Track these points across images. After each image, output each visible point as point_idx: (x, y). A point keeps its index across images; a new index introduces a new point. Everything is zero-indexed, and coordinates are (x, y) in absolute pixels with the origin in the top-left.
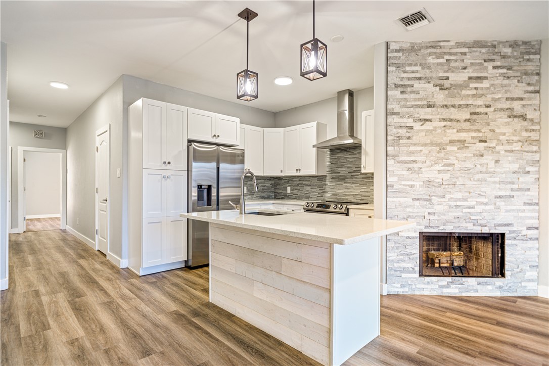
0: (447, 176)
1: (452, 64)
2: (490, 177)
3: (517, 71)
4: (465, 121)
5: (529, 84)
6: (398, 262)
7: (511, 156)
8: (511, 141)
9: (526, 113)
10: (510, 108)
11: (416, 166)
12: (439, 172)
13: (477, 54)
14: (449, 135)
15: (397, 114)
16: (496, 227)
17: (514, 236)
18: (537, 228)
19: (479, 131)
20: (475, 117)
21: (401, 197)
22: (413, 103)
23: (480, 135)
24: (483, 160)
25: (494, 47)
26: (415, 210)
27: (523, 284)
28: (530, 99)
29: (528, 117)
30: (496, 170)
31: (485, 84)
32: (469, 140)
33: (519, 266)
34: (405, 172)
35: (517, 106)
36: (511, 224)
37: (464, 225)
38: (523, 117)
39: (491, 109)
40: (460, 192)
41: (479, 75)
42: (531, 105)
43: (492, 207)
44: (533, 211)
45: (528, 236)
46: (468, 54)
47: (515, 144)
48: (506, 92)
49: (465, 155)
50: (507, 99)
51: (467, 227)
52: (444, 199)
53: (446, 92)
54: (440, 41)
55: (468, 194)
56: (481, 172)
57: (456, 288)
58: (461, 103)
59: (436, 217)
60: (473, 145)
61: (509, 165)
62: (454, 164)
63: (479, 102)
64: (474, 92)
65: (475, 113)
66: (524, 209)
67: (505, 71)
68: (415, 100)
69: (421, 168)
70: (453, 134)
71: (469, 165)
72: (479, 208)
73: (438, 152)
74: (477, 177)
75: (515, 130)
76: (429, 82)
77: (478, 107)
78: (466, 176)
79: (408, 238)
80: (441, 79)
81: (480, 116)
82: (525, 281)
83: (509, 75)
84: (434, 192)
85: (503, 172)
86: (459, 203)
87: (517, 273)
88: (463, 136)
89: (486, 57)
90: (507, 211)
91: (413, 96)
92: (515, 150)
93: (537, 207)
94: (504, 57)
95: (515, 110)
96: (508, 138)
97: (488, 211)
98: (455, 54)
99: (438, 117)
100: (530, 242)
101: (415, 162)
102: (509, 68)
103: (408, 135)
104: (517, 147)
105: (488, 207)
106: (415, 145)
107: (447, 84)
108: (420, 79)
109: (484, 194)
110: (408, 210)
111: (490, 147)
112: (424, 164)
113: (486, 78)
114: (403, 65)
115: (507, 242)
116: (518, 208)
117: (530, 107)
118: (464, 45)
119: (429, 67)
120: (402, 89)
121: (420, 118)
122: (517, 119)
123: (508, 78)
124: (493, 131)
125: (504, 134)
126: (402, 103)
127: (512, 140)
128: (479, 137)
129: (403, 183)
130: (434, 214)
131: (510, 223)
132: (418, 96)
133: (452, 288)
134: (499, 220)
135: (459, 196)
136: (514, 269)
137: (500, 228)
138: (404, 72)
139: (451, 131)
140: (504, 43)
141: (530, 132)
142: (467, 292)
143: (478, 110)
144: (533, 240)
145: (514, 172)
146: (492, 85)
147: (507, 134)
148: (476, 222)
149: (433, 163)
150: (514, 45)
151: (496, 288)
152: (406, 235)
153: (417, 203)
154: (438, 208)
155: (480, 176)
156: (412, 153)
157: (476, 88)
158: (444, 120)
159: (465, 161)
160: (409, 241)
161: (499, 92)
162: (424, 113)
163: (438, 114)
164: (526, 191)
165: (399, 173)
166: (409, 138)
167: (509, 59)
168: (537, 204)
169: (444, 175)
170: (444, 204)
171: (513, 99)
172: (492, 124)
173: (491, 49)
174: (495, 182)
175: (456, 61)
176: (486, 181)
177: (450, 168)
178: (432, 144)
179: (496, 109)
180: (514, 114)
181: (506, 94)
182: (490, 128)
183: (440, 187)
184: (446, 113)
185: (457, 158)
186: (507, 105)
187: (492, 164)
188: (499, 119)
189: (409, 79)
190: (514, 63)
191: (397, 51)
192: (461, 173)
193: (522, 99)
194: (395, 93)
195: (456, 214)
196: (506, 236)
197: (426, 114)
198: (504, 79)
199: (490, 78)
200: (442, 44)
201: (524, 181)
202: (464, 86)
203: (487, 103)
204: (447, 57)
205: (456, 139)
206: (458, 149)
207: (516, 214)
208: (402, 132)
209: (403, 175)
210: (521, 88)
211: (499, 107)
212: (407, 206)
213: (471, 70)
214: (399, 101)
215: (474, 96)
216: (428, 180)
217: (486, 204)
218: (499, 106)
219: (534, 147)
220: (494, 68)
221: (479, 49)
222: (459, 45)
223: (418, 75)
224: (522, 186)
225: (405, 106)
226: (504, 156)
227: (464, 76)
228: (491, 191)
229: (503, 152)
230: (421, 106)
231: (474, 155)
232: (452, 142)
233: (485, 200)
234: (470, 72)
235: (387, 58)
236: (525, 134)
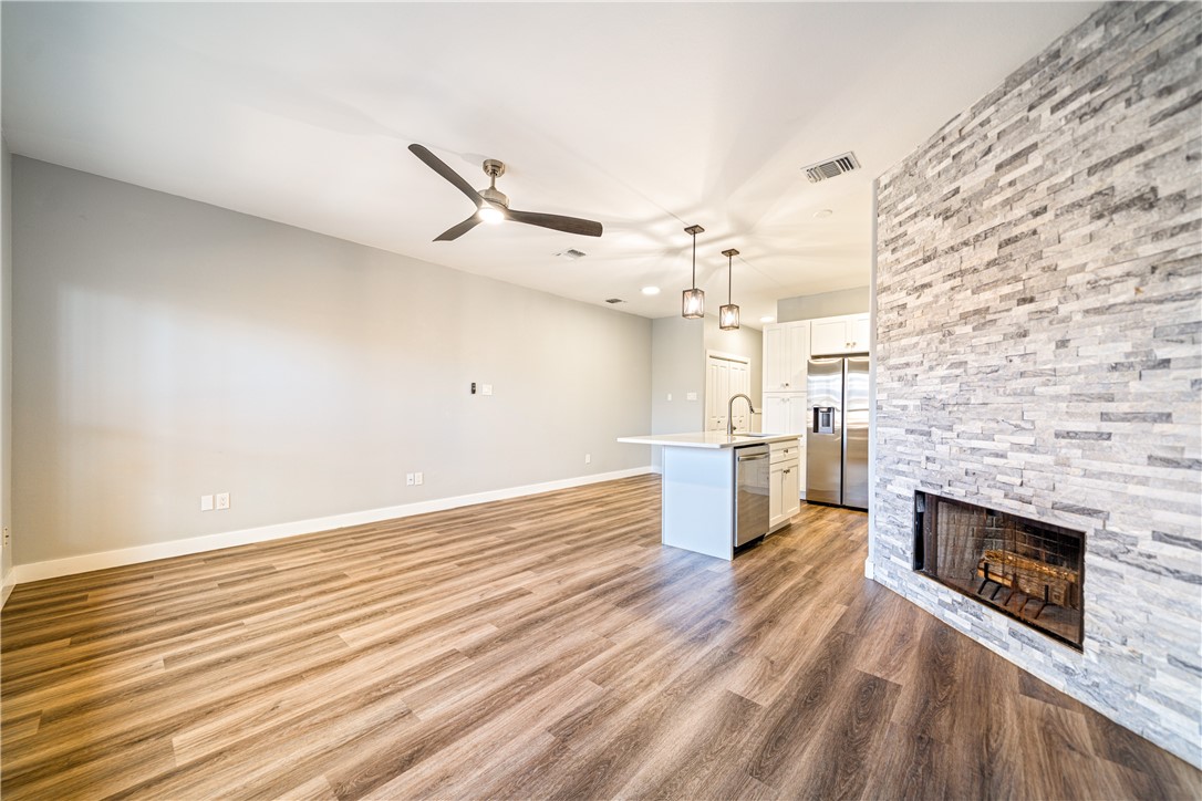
0: (954, 387)
1: (965, 158)
2: (1045, 384)
3: (1122, 76)
4: (989, 265)
5: (1166, 91)
6: (886, 533)
7: (1103, 324)
8: (1103, 282)
9: (1153, 184)
10: (1100, 193)
11: (910, 371)
12: (944, 379)
13: (1012, 103)
14: (959, 303)
15: (888, 288)
16: (1056, 512)
17: (1112, 548)
19: (1016, 279)
20: (1008, 250)
21: (891, 426)
22: (906, 263)
24: (1027, 345)
25: (1057, 55)
26: (908, 450)
27: (1141, 699)
28: (1169, 135)
29: (1163, 192)
30: (1057, 367)
31: (1035, 160)
32: (996, 305)
33: (1129, 641)
34: (896, 385)
35: (1125, 178)
36: (1100, 512)
37: (986, 491)
38: (1147, 201)
39: (1049, 215)
40: (981, 420)
41: (1017, 150)
42: (1176, 150)
43: (1049, 459)
45: (1160, 561)
46: (992, 118)
47: (1118, 286)
48: (1087, 153)
49: (985, 340)
50: (1091, 171)
51: (990, 498)
52: (950, 433)
53: (955, 220)
54: (944, 128)
55: (993, 425)
56: (1022, 374)
58: (981, 229)
59: (936, 467)
60: (1005, 314)
61: (1099, 347)
62: (966, 362)
63: (1019, 211)
65: (1009, 242)
66: (1149, 474)
67: (1085, 98)
68: (909, 256)
69: (916, 375)
70: (967, 301)
71: (995, 359)
73: (941, 342)
75: (1116, 249)
76: (929, 215)
77: (1015, 225)
78: (991, 384)
79: (899, 496)
80: (946, 198)
81: (1018, 244)
82: (1148, 694)
83: (1096, 104)
84: (934, 419)
85: (1077, 370)
86: (976, 444)
87: (1120, 656)
88: (984, 299)
89: (1034, 96)
90: (1086, 474)
91: (906, 250)
92: (1114, 305)
95: (1119, 189)
96: (1092, 277)
97: (1040, 468)
98: (971, 133)
99: (941, 274)
100: (1173, 581)
101: (907, 364)
102: (1098, 83)
103: (901, 319)
104: (1122, 293)
105: (1037, 459)
106: (909, 335)
107: (955, 203)
108: (915, 215)
109: (1028, 426)
110: (899, 448)
111: (1041, 312)
112: (921, 368)
113: (1034, 146)
114: (895, 205)
115: (1088, 558)
116: (1126, 468)
117: (1169, 159)
118: (985, 104)
119: (928, 188)
120: (893, 246)
121: (916, 285)
122: (1124, 213)
123: (1096, 111)
124: (1052, 268)
125: (1082, 268)
126: (894, 268)
127: (1107, 279)
128: (1019, 291)
129: (895, 402)
130: (934, 461)
131: (1100, 508)
132: (913, 248)
133: (961, 616)
134: (1064, 495)
135: (976, 427)
136: (1112, 643)
137: (1066, 514)
138: (896, 216)
139: (962, 295)
140: (1080, 31)
141: (1172, 235)
142: (987, 638)
143: (1016, 231)
144: (1183, 579)
145: (1114, 368)
146: (1048, 156)
147: (1090, 267)
148: (1008, 488)
149: (935, 363)
150: (1111, 10)
151: (1054, 665)
152: (897, 492)
153: (911, 438)
154: (942, 450)
155: (1019, 384)
156: (904, 350)
157: (1011, 184)
158: (952, 276)
159: (986, 353)
160: (900, 503)
161: (1067, 163)
162: (921, 274)
163: (940, 270)
164: (1155, 421)
165: (891, 385)
166: (901, 325)
167: (1098, 60)
169: (951, 385)
170: (952, 443)
171: (1109, 163)
172: (1048, 252)
173: (1047, 69)
174: (1057, 398)
175: (972, 146)
176: (1033, 394)
177: (957, 371)
178: (931, 328)
179: (1058, 212)
180: (1117, 200)
181: (1087, 160)
182: (1044, 263)
183: (944, 409)
184: (951, 263)
185: (972, 349)
188: (1068, 234)
189: (901, 224)
190: (1110, 60)
191: (887, 187)
192: (981, 380)
193: (1140, 148)
194: (886, 256)
195: (970, 466)
196: (1090, 542)
197: (925, 274)
198: (1081, 123)
199: (1043, 141)
200: (947, 130)
201: (1148, 390)
202: (990, 188)
203: (1036, 206)
204: (954, 151)
205: (971, 309)
206: (974, 329)
207: (1116, 486)
209: (894, 389)
210: (1135, 119)
211: (1067, 202)
212: (899, 443)
213: (999, 150)
214: (890, 267)
215: (1006, 202)
216: (925, 395)
217: (1032, 449)
218: (1067, 198)
219: (1182, 280)
220: (1054, 109)
221: (1016, 92)
222: (976, 110)
223: (913, 211)
224: (1141, 407)
225: (897, 273)
226: (1081, 326)
227: (987, 169)
228: (1047, 419)
229: (1078, 317)
230: (915, 265)
231: (1006, 337)
232: (964, 317)
233: (1028, 440)
234: (1000, 155)
235: (877, 204)
236: (1150, 249)
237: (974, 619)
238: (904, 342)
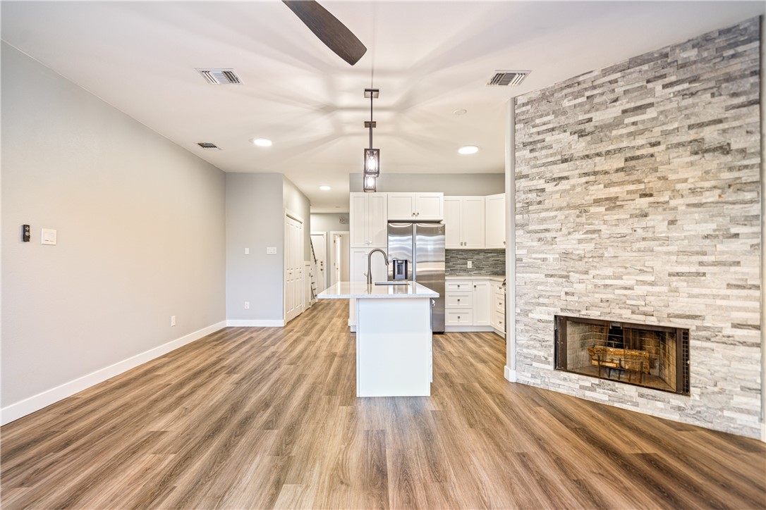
0: (591, 246)
1: (597, 100)
2: (660, 245)
3: (709, 80)
4: (617, 171)
5: (734, 95)
6: (528, 347)
7: (699, 213)
8: (699, 190)
9: (728, 141)
10: (696, 140)
11: (548, 235)
12: (580, 241)
13: (635, 75)
14: (593, 192)
15: (526, 176)
16: (671, 319)
17: (707, 335)
18: (758, 328)
19: (640, 182)
20: (632, 163)
21: (531, 273)
22: (544, 161)
23: (642, 186)
24: (647, 222)
25: (666, 55)
26: (548, 289)
27: (726, 413)
28: (736, 118)
29: (734, 147)
30: (670, 235)
31: (651, 113)
32: (623, 195)
33: (718, 384)
34: (535, 244)
35: (711, 135)
36: (700, 316)
37: (617, 311)
38: (725, 149)
39: (662, 147)
40: (611, 267)
41: (639, 104)
42: (741, 126)
43: (665, 289)
44: (755, 299)
45: (737, 339)
46: (619, 80)
47: (708, 193)
48: (687, 117)
49: (616, 217)
50: (690, 127)
51: (621, 315)
52: (586, 276)
53: (588, 138)
54: (579, 76)
55: (623, 270)
56: (644, 239)
57: (604, 393)
58: (611, 148)
59: (575, 298)
60: (631, 202)
61: (695, 226)
62: (600, 230)
63: (640, 141)
64: (632, 129)
65: (633, 158)
66: (729, 294)
67: (686, 86)
68: (547, 156)
69: (555, 238)
70: (599, 191)
71: (623, 229)
72: (640, 290)
73: (578, 216)
74: (637, 246)
75: (707, 172)
76: (565, 131)
77: (638, 149)
78: (620, 244)
79: (540, 321)
80: (581, 123)
81: (640, 161)
82: (730, 409)
83: (693, 90)
84: (572, 267)
85: (683, 237)
86: (608, 282)
87: (714, 393)
88: (614, 191)
89: (651, 75)
90: (690, 296)
91: (544, 152)
92: (706, 203)
93: (757, 293)
94: (683, 66)
95: (707, 140)
96: (692, 186)
97: (658, 295)
98: (601, 86)
99: (577, 172)
100: (742, 348)
101: (547, 230)
102: (694, 80)
103: (539, 199)
104: (712, 197)
105: (656, 289)
106: (547, 210)
107: (589, 127)
108: (553, 129)
109: (650, 270)
110: (539, 288)
111: (658, 203)
112: (559, 233)
113: (651, 105)
114: (532, 119)
115: (692, 343)
116: (715, 292)
117: (737, 131)
118: (614, 69)
119: (564, 113)
120: (531, 147)
121: (554, 177)
122: (711, 154)
123: (692, 94)
124: (665, 178)
125: (686, 180)
126: (532, 163)
127: (701, 188)
128: (641, 190)
129: (534, 256)
130: (573, 294)
131: (699, 314)
132: (551, 151)
133: (599, 393)
134: (676, 309)
135: (609, 271)
136: (708, 387)
137: (677, 320)
138: (534, 127)
139: (595, 187)
140: (683, 46)
141: (739, 170)
142: (622, 402)
143: (638, 153)
144: (748, 346)
145: (707, 237)
146: (661, 112)
147: (690, 181)
148: (634, 308)
149: (572, 230)
150: (702, 42)
151: (671, 408)
152: (538, 318)
153: (551, 280)
154: (579, 288)
155: (643, 245)
156: (543, 220)
157: (634, 124)
158: (586, 174)
159: (616, 225)
160: (541, 325)
161: (675, 119)
162: (558, 170)
163: (576, 169)
164: (731, 265)
165: (529, 244)
166: (540, 203)
167: (694, 67)
168: (757, 287)
169: (586, 245)
170: (587, 282)
171: (701, 125)
172: (661, 168)
173: (659, 62)
174: (669, 253)
175: (603, 94)
176: (652, 251)
177: (594, 236)
178: (569, 207)
179: (670, 146)
180: (706, 146)
181: (688, 121)
182: (658, 174)
183: (581, 260)
184: (588, 166)
185: (605, 222)
186: (693, 135)
187: (662, 228)
188: (675, 160)
189: (539, 133)
190: (702, 69)
191: (524, 105)
192: (612, 242)
193: (720, 121)
194: (524, 153)
195: (604, 296)
196: (692, 334)
197: (563, 170)
198: (683, 99)
199: (658, 103)
200: (581, 79)
201: (726, 249)
202: (617, 123)
203: (653, 140)
204: (588, 93)
205: (604, 197)
206: (606, 210)
207: (709, 301)
208: (533, 196)
209: (533, 247)
210: (717, 105)
211: (675, 142)
212: (539, 284)
213: (625, 101)
214: (528, 162)
215: (630, 134)
216: (564, 251)
217: (652, 284)
218: (675, 139)
219: (746, 194)
220: (665, 87)
221: (638, 69)
222: (605, 72)
223: (550, 126)
224: (723, 258)
225: (535, 166)
226: (685, 213)
227: (616, 110)
228: (662, 266)
229: (684, 208)
230: (554, 163)
231: (632, 216)
232: (597, 202)
233: (650, 278)
234: (625, 104)
235: (515, 116)
236: (727, 176)
237: (610, 392)
238: (544, 215)
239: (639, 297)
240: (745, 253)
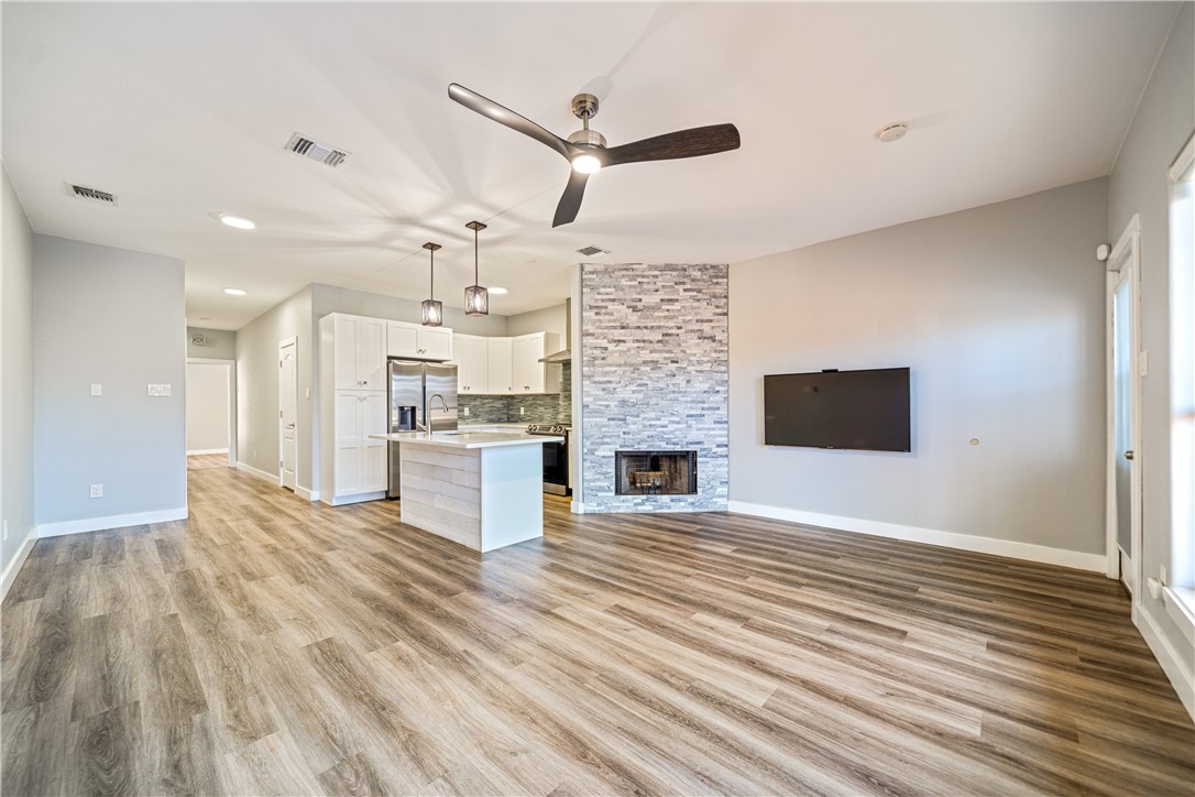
0: (641, 396)
1: (645, 286)
2: (682, 397)
3: (706, 294)
4: (658, 342)
5: (717, 307)
6: (594, 481)
7: (702, 376)
9: (715, 334)
10: (700, 330)
11: (611, 386)
12: (634, 392)
13: (668, 277)
14: (643, 355)
15: (593, 335)
16: (688, 446)
17: (705, 454)
18: (726, 446)
19: (671, 352)
20: (667, 338)
21: (597, 417)
22: (608, 324)
23: (672, 355)
24: (675, 380)
25: (685, 270)
26: (611, 430)
27: (714, 500)
28: (718, 321)
29: (717, 338)
30: (687, 390)
31: (677, 306)
32: (661, 360)
33: (710, 483)
34: (600, 393)
35: (706, 327)
37: (658, 443)
38: (713, 339)
39: (683, 331)
40: (654, 411)
41: (671, 297)
42: (720, 327)
43: (684, 426)
44: (722, 429)
45: (718, 454)
46: (659, 277)
47: (705, 364)
48: (696, 314)
49: (657, 375)
50: (697, 321)
51: (659, 446)
52: (638, 418)
53: (639, 313)
54: (632, 264)
55: (661, 414)
56: (673, 392)
57: (650, 505)
58: (654, 324)
59: (630, 436)
60: (666, 365)
61: (700, 385)
62: (647, 384)
63: (671, 324)
64: (666, 314)
65: (667, 335)
66: (714, 427)
67: (695, 293)
68: (609, 321)
69: (616, 388)
70: (646, 355)
71: (661, 384)
72: (672, 427)
73: (632, 373)
74: (669, 396)
75: (705, 351)
76: (623, 304)
77: (670, 329)
78: (659, 395)
79: (604, 457)
80: (634, 300)
81: (671, 337)
82: (715, 497)
83: (699, 298)
84: (628, 412)
85: (694, 392)
86: (652, 422)
87: (708, 489)
88: (656, 356)
89: (677, 280)
90: (698, 430)
91: (607, 317)
92: (705, 371)
93: (726, 426)
94: (693, 280)
95: (705, 331)
96: (698, 359)
97: (680, 430)
98: (648, 277)
99: (631, 338)
100: (721, 459)
101: (610, 382)
102: (699, 291)
103: (603, 355)
104: (707, 367)
105: (680, 426)
106: (610, 365)
107: (640, 305)
108: (614, 300)
109: (676, 413)
110: (603, 429)
111: (681, 368)
112: (619, 385)
113: (677, 300)
114: (597, 287)
115: (699, 459)
116: (709, 426)
117: (718, 329)
118: (656, 268)
119: (622, 290)
120: (596, 311)
121: (615, 339)
122: (707, 340)
123: (698, 300)
124: (683, 351)
125: (695, 355)
126: (597, 324)
127: (702, 361)
128: (671, 358)
129: (599, 403)
130: (629, 433)
131: (701, 441)
132: (612, 318)
133: (647, 505)
134: (689, 439)
135: (653, 415)
136: (706, 486)
137: (692, 446)
138: (599, 294)
139: (644, 352)
140: (693, 267)
141: (719, 352)
142: (661, 508)
143: (670, 332)
144: (723, 457)
145: (705, 392)
146: (683, 307)
147: (697, 355)
148: (668, 440)
149: (628, 383)
150: (703, 268)
151: (688, 504)
152: (602, 455)
153: (612, 423)
154: (633, 427)
155: (672, 396)
156: (607, 373)
157: (668, 310)
158: (638, 341)
159: (657, 381)
160: (605, 460)
161: (689, 314)
162: (618, 334)
163: (631, 336)
164: (715, 410)
165: (595, 393)
166: (603, 359)
167: (699, 283)
168: (726, 422)
169: (638, 395)
170: (638, 423)
171: (702, 321)
172: (683, 344)
173: (681, 272)
174: (686, 402)
175: (648, 283)
176: (678, 400)
177: (643, 388)
178: (626, 364)
179: (687, 331)
180: (705, 335)
181: (696, 317)
182: (681, 349)
183: (634, 407)
184: (639, 334)
185: (650, 378)
186: (697, 326)
187: (683, 384)
188: (689, 341)
189: (603, 301)
190: (703, 286)
191: (590, 273)
192: (655, 393)
193: (711, 321)
194: (590, 314)
195: (650, 433)
196: (698, 454)
197: (621, 335)
198: (694, 302)
199: (681, 300)
200: (634, 267)
201: (714, 400)
202: (656, 308)
203: (679, 325)
204: (639, 280)
205: (649, 360)
206: (651, 369)
207: (706, 432)
208: (597, 353)
209: (599, 395)
210: (710, 311)
211: (689, 329)
212: (603, 426)
213: (663, 293)
214: (594, 322)
215: (666, 317)
216: (622, 399)
217: (678, 423)
218: (690, 327)
219: (722, 367)
220: (685, 290)
221: (670, 273)
222: (651, 268)
223: (612, 297)
224: (712, 405)
225: (600, 328)
226: (694, 376)
227: (655, 299)
228: (683, 410)
229: (693, 373)
230: (615, 328)
231: (667, 375)
232: (645, 363)
233: (677, 419)
234: (662, 295)
235: (582, 280)
236: (714, 355)
237: (654, 503)
238: (607, 369)
239: (671, 432)
240: (722, 402)
